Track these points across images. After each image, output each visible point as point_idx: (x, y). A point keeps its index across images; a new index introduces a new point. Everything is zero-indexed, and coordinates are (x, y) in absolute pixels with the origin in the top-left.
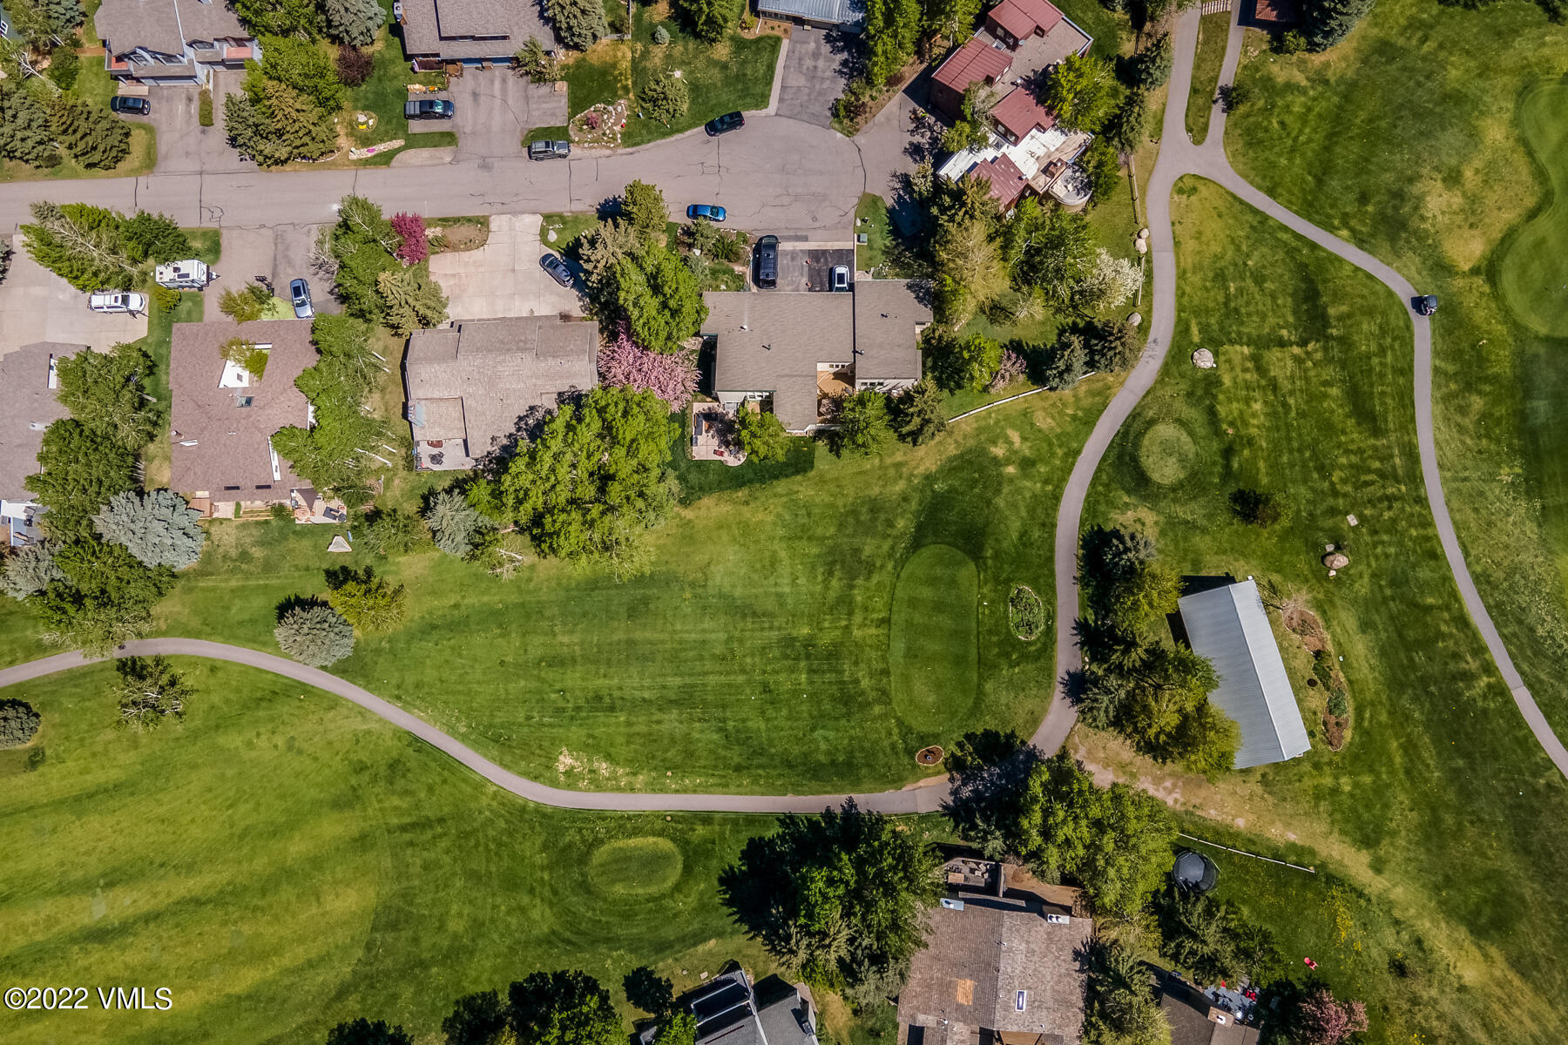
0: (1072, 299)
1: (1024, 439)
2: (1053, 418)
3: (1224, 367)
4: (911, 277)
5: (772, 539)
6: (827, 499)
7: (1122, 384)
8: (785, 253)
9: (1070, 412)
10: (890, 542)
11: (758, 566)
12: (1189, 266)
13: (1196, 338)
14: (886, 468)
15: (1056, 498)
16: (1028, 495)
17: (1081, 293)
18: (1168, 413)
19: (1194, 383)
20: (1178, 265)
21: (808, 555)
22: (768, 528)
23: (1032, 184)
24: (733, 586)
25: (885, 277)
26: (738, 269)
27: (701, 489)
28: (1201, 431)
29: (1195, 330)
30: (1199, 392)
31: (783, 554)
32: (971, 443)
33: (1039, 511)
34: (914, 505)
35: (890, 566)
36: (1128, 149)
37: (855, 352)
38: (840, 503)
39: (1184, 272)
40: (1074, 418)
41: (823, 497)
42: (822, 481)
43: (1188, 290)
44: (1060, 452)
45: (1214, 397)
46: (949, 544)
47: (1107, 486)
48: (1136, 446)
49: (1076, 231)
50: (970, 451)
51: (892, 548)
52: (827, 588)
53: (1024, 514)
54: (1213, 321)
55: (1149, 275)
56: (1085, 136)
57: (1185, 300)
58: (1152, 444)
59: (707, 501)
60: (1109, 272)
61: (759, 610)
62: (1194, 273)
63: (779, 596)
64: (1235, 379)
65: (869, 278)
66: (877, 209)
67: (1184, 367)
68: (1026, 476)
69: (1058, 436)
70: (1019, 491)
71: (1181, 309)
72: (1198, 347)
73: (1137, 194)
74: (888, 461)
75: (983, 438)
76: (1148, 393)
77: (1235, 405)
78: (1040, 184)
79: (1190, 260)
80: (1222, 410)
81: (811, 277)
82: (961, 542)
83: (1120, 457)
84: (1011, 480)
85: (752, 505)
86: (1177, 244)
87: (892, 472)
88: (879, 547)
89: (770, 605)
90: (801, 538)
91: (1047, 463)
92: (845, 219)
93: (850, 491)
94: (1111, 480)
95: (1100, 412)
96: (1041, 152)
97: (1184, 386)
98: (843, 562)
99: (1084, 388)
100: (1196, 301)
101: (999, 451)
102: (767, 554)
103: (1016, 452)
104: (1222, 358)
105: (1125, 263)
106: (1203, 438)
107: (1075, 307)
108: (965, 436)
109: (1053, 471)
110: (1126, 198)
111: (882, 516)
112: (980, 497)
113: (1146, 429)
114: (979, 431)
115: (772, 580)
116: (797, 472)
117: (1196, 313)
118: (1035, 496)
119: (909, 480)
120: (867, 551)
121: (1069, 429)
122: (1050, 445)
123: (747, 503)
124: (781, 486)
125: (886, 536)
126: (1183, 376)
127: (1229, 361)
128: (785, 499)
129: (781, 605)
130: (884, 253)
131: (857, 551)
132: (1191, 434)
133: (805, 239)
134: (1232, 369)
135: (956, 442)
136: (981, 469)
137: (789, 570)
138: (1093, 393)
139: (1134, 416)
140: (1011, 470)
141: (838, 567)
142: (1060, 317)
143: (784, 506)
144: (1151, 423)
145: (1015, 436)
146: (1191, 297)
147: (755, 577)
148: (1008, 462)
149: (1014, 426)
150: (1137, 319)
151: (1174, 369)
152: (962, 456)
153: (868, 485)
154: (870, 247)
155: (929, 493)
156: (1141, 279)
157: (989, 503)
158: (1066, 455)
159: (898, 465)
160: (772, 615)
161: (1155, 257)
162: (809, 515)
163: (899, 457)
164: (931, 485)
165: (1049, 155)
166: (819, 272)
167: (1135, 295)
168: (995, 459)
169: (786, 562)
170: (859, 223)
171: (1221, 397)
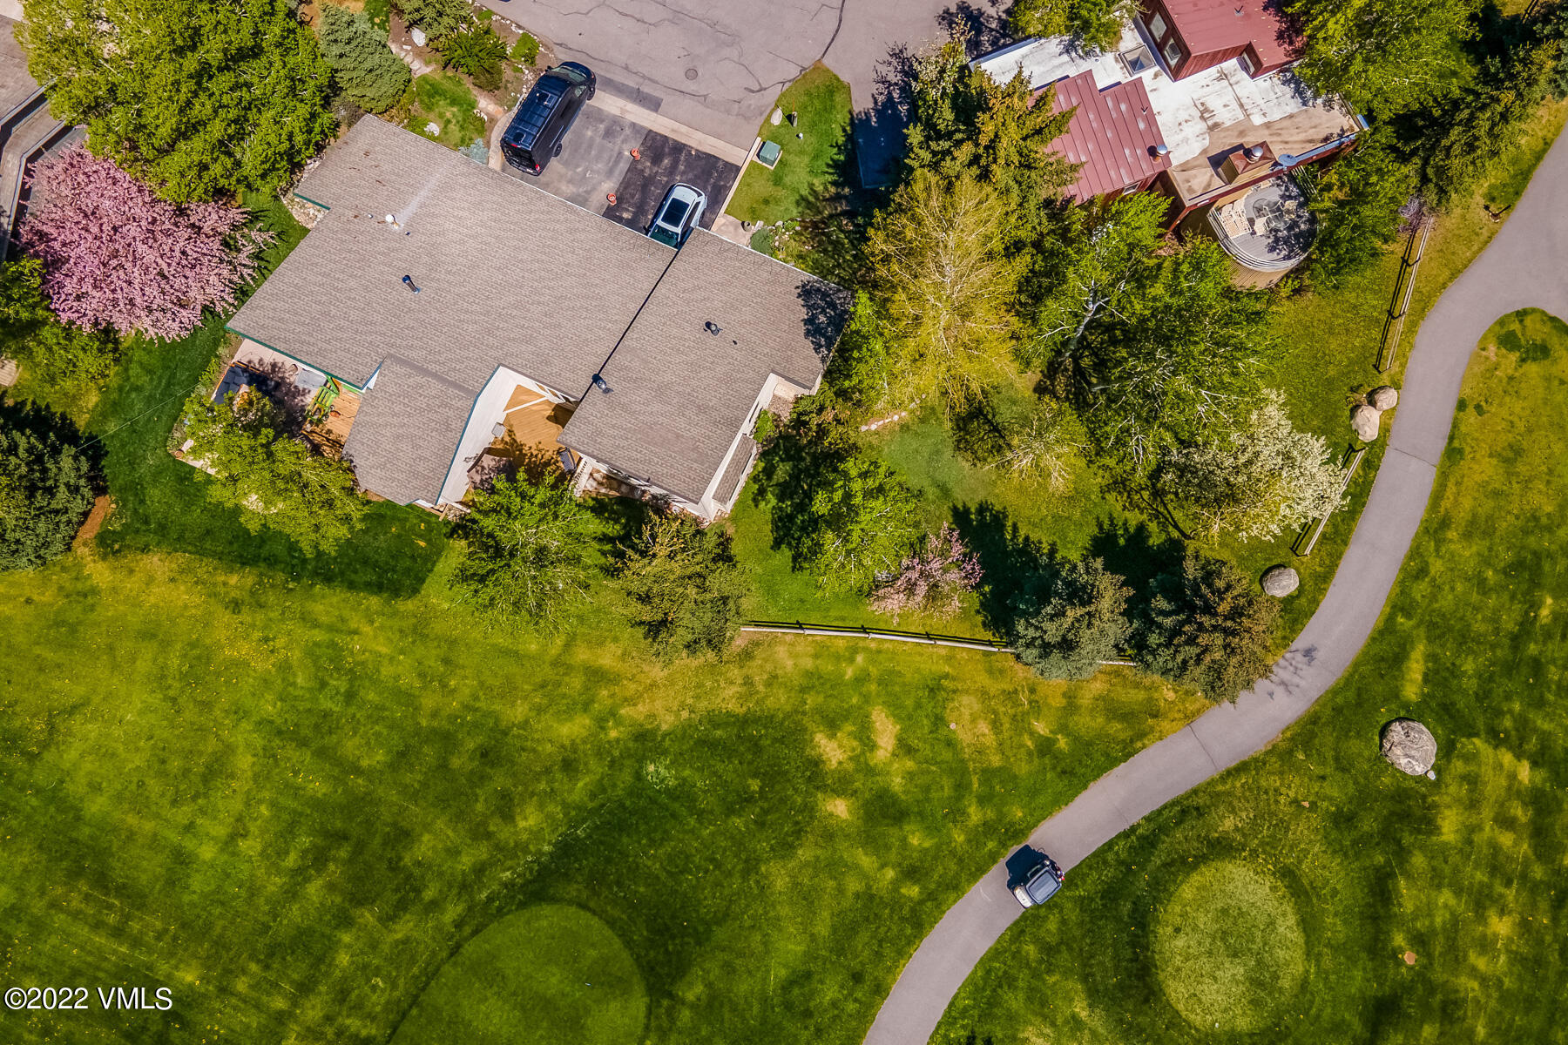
0: (1156, 475)
1: (905, 748)
2: (996, 725)
3: (1454, 789)
4: (824, 273)
5: (240, 713)
6: (409, 680)
7: (1190, 718)
8: (599, 116)
9: (1041, 728)
10: (482, 852)
11: (175, 764)
12: (1462, 515)
13: (1412, 690)
14: (569, 669)
15: (917, 922)
16: (853, 885)
17: (1182, 470)
18: (1271, 843)
19: (1364, 797)
20: (1437, 497)
21: (296, 792)
22: (248, 684)
23: (1178, 179)
24: (95, 788)
25: (773, 251)
26: (486, 105)
27: (162, 529)
28: (1335, 927)
29: (1415, 668)
30: (1368, 824)
31: (244, 762)
32: (779, 701)
33: (863, 937)
34: (579, 789)
35: (452, 912)
36: (1431, 196)
37: (597, 379)
38: (429, 702)
39: (1445, 523)
40: (1045, 747)
41: (403, 672)
42: (419, 631)
43: (1437, 567)
44: (975, 815)
45: (1402, 853)
46: (611, 923)
47: (1049, 950)
48: (1161, 888)
49: (1227, 320)
50: (768, 720)
51: (480, 870)
52: (292, 894)
53: (822, 929)
54: (1469, 666)
55: (1359, 494)
56: (1347, 122)
57: (1420, 590)
58: (1201, 903)
59: (157, 563)
60: (1269, 455)
61: (118, 874)
62: (1467, 536)
63: (182, 859)
64: (1470, 831)
65: (743, 239)
66: (828, 109)
67: (1354, 746)
68: (870, 839)
69: (988, 774)
70: (835, 867)
71: (1401, 605)
72: (1409, 715)
73: (1406, 304)
74: (582, 655)
75: (811, 701)
76: (1242, 768)
77: (1446, 897)
78: (1196, 185)
79: (1467, 503)
80: (1408, 896)
81: (626, 184)
82: (640, 933)
83: (1111, 894)
84: (829, 836)
85: (246, 616)
86: (1453, 453)
87: (576, 682)
88: (454, 852)
89: (149, 869)
90: (303, 743)
91: (932, 829)
92: (754, 100)
93: (464, 685)
94: (1065, 942)
95: (1112, 762)
96: (1227, 115)
97: (1336, 791)
98: (360, 847)
99: (1098, 687)
100: (1446, 602)
101: (833, 751)
102: (211, 745)
103: (870, 771)
104: (1458, 766)
105: (1317, 445)
106: (1336, 949)
107: (1158, 494)
108: (772, 680)
109: (936, 854)
110: (1375, 304)
111: (500, 781)
112: (738, 843)
113: (1202, 859)
114: (812, 681)
115: (183, 814)
116: (377, 588)
117: (1437, 629)
118: (868, 898)
119: (601, 722)
120: (425, 847)
121: (1023, 768)
122: (961, 787)
123: (236, 606)
124: (328, 603)
125: (480, 833)
126: (1342, 764)
127: (1472, 780)
128: (319, 636)
129: (171, 883)
130: (802, 201)
131: (403, 835)
132: (1309, 924)
133: (654, 104)
134: (1473, 804)
135: (748, 682)
136: (773, 776)
137: (237, 805)
138: (1113, 710)
139: (1186, 809)
140: (840, 809)
141: (343, 853)
142: (1115, 502)
143: (311, 652)
144: (1221, 848)
145: (886, 732)
146: (1436, 587)
147: (154, 786)
148: (842, 786)
149: (895, 708)
150: (1285, 585)
151: (1327, 739)
152: (744, 721)
153: (509, 691)
154: (777, 180)
155: (626, 777)
156: (1336, 501)
157: (751, 866)
158: (988, 828)
159: (597, 676)
160: (135, 898)
161: (1390, 460)
162: (350, 696)
163: (607, 658)
164: (641, 760)
165: (1243, 128)
166: (648, 182)
167: (1307, 529)
168: (816, 764)
169: (242, 785)
170: (777, 118)
171: (1418, 861)
